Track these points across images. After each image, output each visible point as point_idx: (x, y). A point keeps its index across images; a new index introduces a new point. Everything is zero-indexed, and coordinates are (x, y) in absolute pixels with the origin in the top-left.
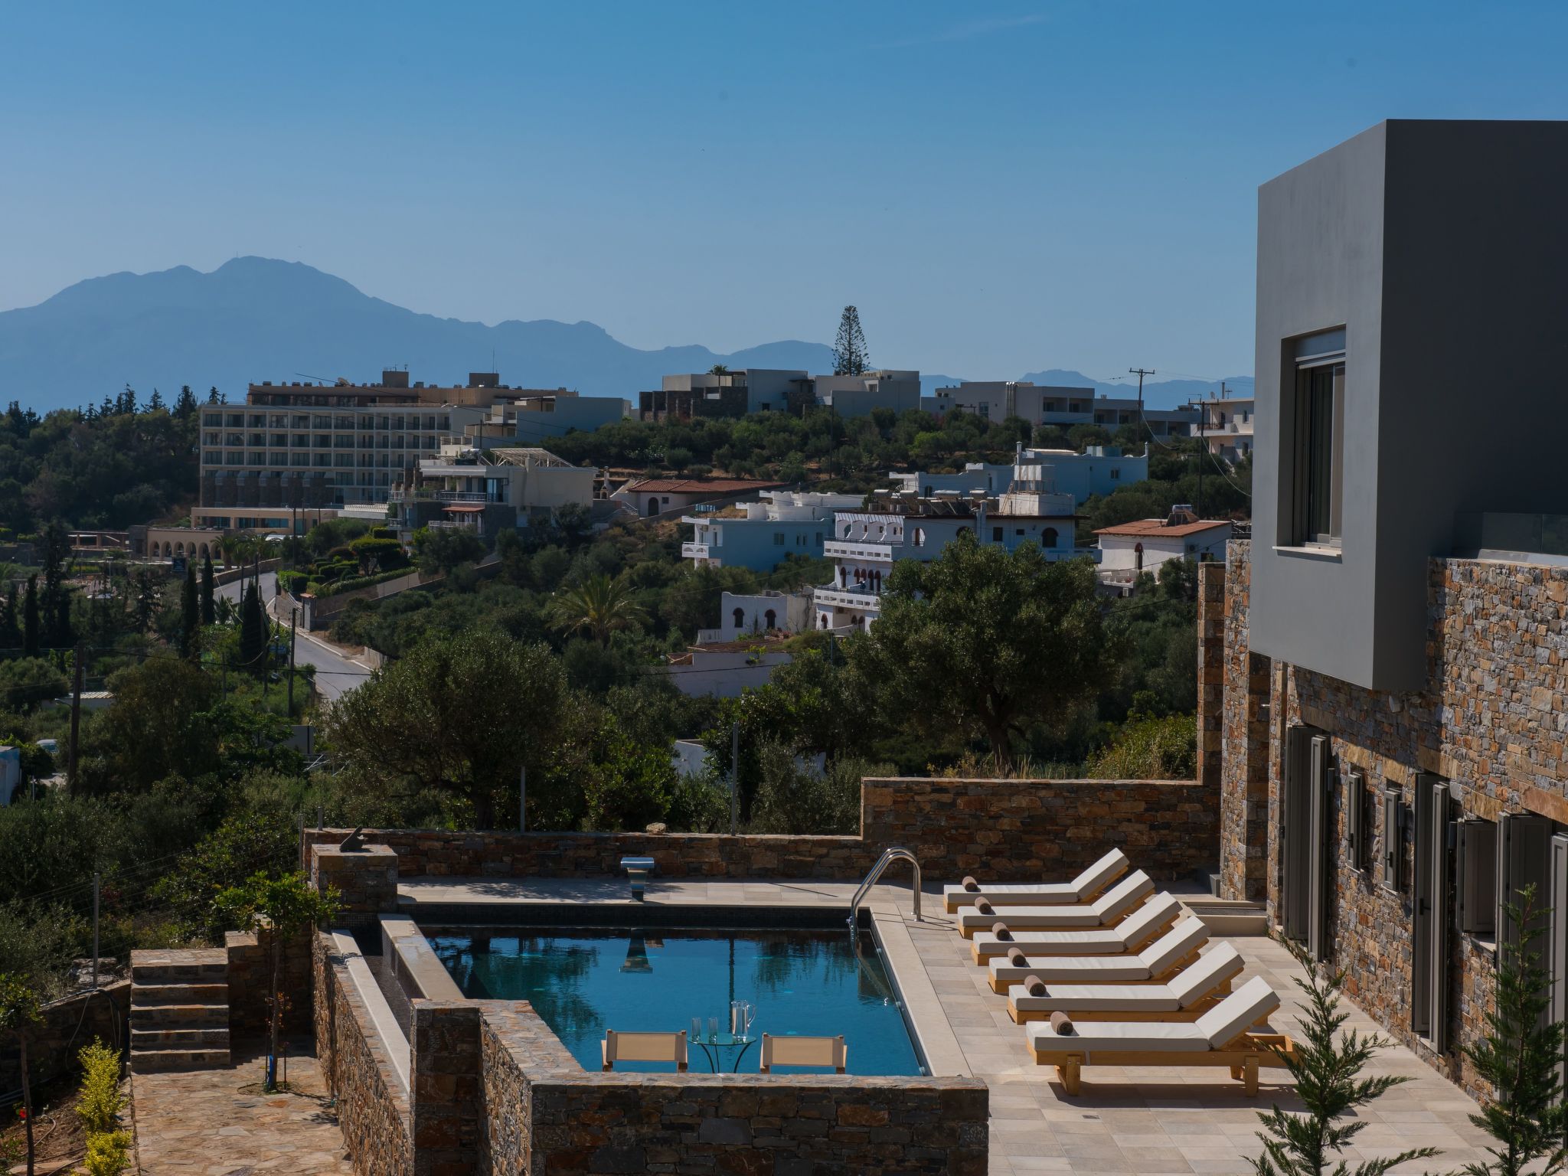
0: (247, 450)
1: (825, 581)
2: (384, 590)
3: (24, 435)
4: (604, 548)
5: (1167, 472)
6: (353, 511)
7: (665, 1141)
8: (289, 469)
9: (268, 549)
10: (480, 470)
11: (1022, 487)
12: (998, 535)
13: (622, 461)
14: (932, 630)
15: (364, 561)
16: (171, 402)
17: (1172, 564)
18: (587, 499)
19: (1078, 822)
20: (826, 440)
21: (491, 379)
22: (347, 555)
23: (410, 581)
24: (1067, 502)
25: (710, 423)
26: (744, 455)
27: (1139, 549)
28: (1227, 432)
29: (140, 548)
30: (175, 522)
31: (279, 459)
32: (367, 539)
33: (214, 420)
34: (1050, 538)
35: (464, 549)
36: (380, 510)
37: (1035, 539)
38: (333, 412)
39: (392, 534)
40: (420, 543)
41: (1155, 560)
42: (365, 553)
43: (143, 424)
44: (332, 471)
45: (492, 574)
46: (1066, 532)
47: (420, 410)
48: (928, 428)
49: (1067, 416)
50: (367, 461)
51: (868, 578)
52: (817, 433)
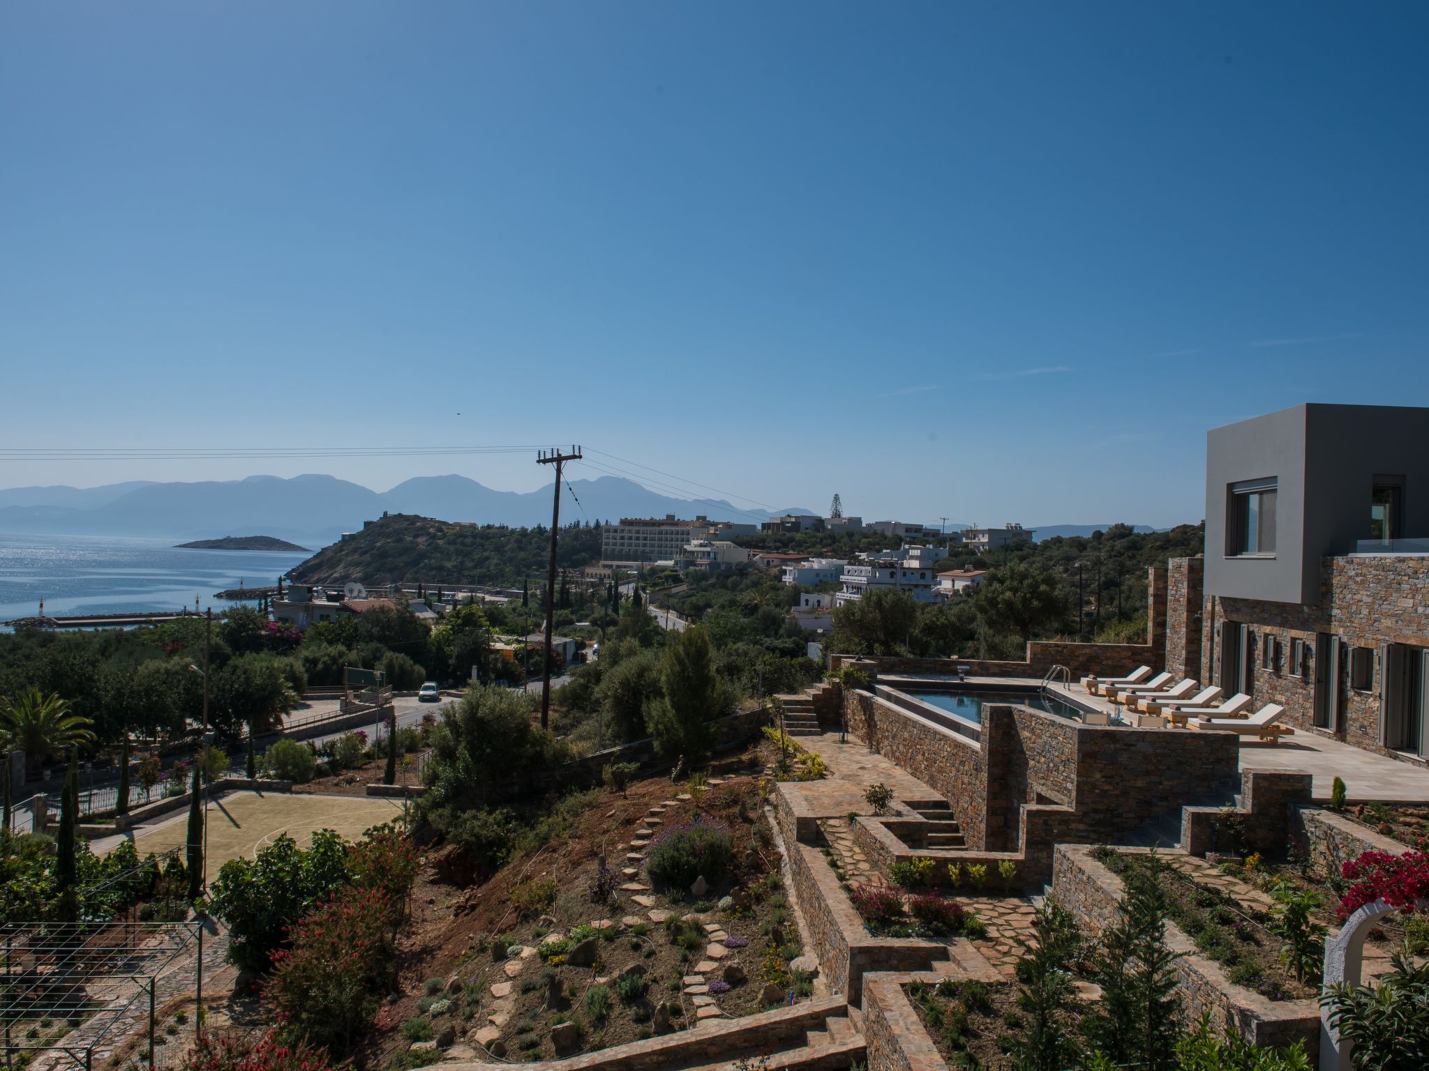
0: (619, 541)
1: (841, 590)
2: (674, 590)
3: (542, 535)
4: (754, 578)
5: (955, 554)
6: (660, 563)
7: (1124, 750)
8: (626, 548)
9: (629, 576)
10: (708, 549)
11: (912, 557)
12: (904, 574)
13: (756, 547)
14: (1008, 594)
15: (667, 580)
16: (592, 524)
17: (967, 587)
18: (745, 560)
19: (1107, 659)
20: (829, 541)
21: (704, 518)
22: (661, 578)
23: (684, 587)
24: (930, 564)
25: (788, 534)
26: (800, 546)
27: (953, 581)
28: (976, 540)
29: (583, 574)
30: (593, 566)
31: (630, 545)
32: (667, 573)
33: (608, 531)
34: (923, 576)
35: (702, 577)
36: (671, 563)
37: (918, 575)
38: (649, 528)
39: (676, 571)
40: (687, 575)
41: (960, 585)
42: (667, 577)
43: (583, 532)
44: (648, 549)
45: (713, 586)
46: (929, 574)
47: (679, 528)
48: (866, 537)
49: (914, 534)
50: (660, 546)
51: (857, 588)
52: (826, 539)
